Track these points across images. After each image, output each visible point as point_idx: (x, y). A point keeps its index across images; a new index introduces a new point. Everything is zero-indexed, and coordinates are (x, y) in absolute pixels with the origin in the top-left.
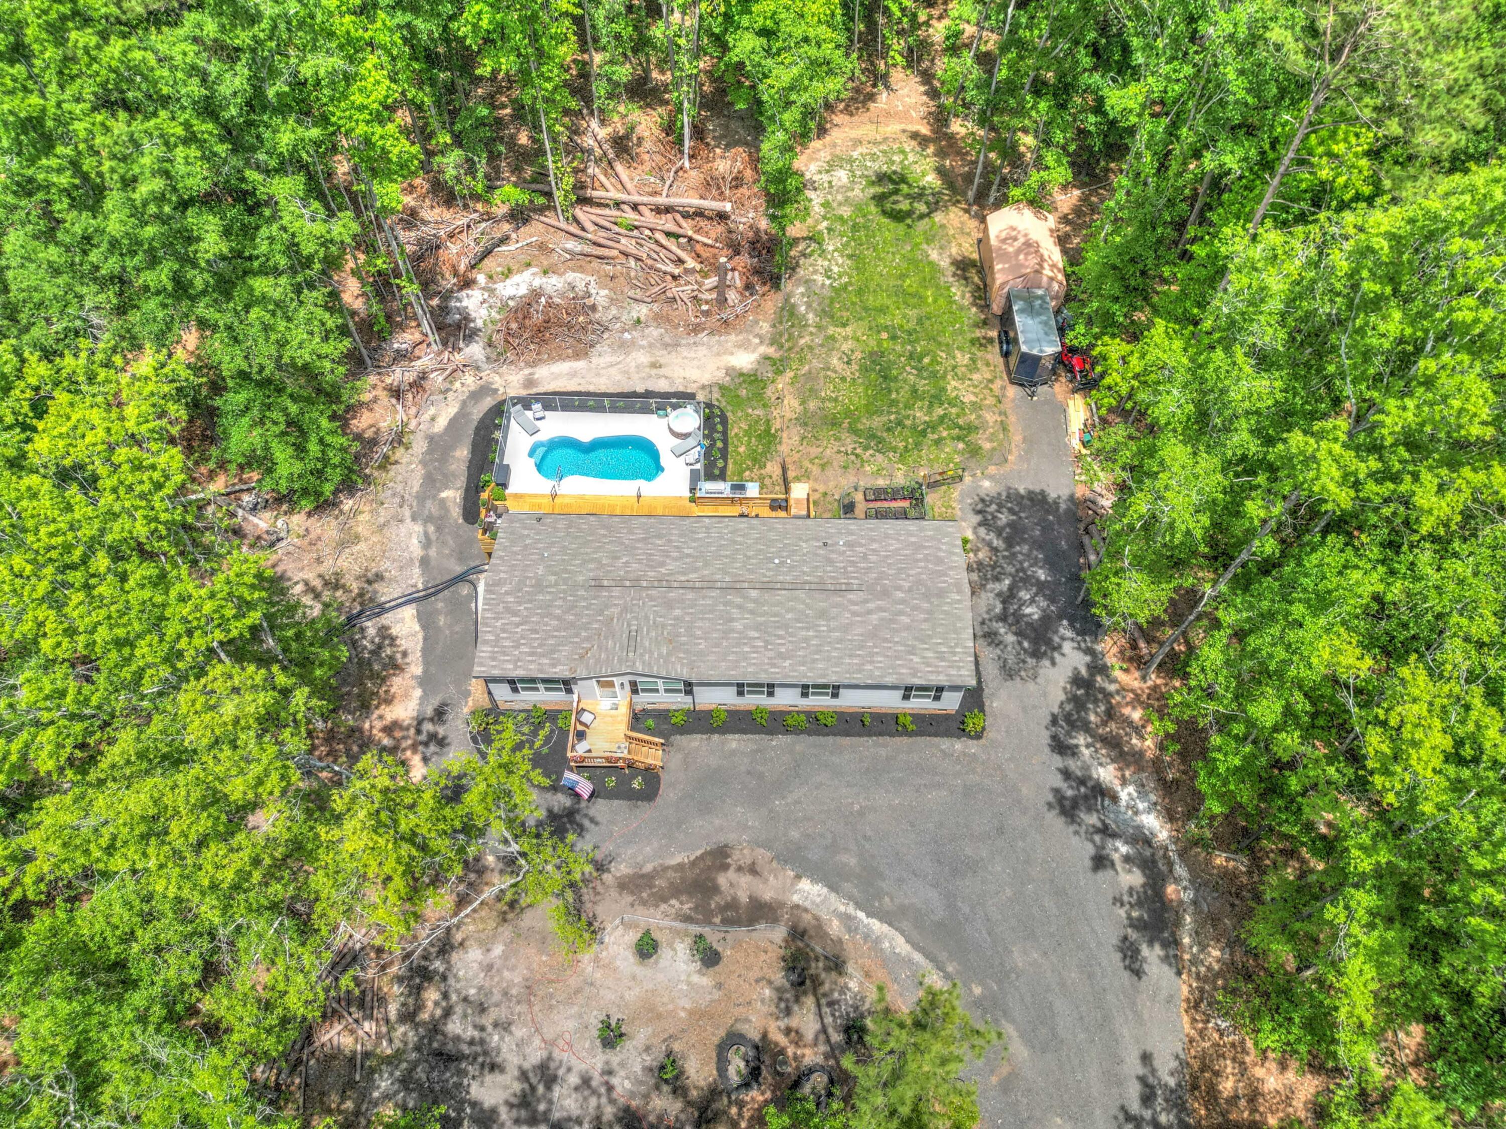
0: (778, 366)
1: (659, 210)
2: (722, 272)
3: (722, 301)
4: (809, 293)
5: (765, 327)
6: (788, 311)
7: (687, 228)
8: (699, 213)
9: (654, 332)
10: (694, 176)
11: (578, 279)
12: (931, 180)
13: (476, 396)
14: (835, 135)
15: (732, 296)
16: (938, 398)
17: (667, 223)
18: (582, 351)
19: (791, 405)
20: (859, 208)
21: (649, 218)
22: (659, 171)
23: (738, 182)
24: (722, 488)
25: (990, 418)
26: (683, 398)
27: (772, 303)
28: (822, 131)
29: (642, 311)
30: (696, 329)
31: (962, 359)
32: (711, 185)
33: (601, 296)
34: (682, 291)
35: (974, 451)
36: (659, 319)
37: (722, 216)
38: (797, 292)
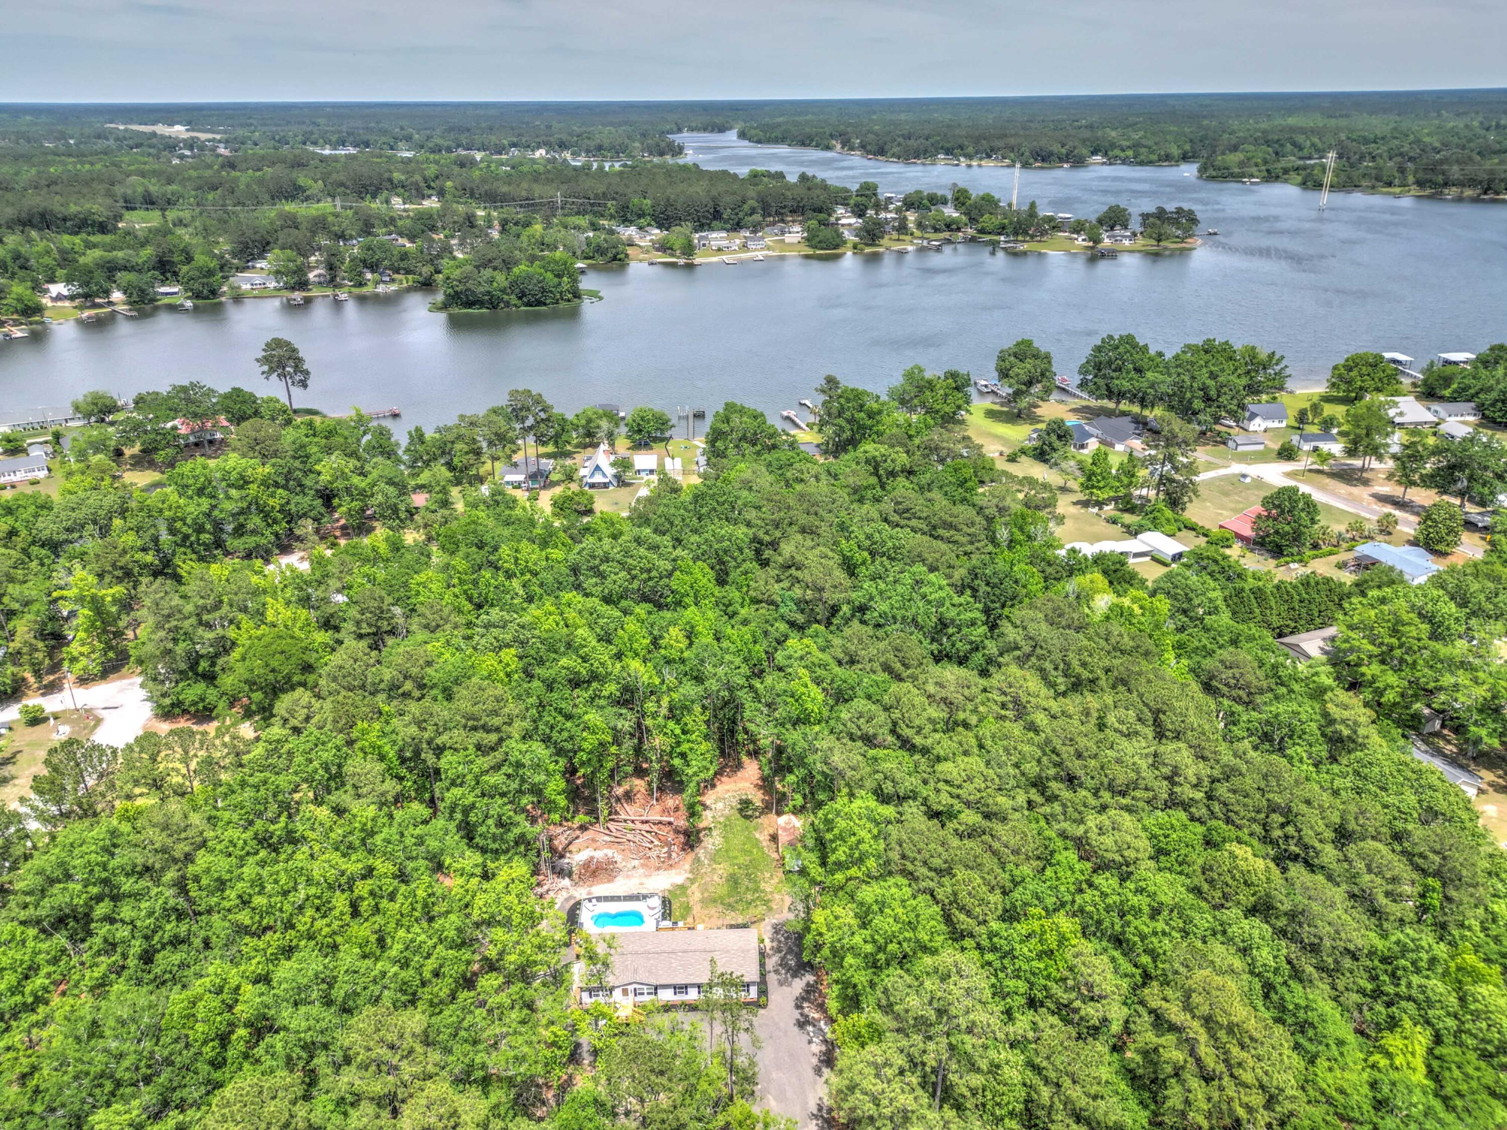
0: (692, 881)
1: (643, 822)
2: (669, 845)
3: (670, 857)
4: (706, 852)
5: (687, 867)
6: (697, 860)
7: (655, 828)
8: (660, 823)
9: (641, 871)
10: (658, 808)
11: (610, 852)
12: (759, 804)
13: (567, 900)
14: (720, 788)
15: (674, 855)
16: (756, 890)
17: (646, 827)
18: (611, 878)
19: (698, 896)
20: (728, 818)
21: (639, 825)
22: (643, 807)
23: (677, 809)
24: (667, 923)
25: (777, 897)
26: (652, 895)
27: (691, 857)
28: (713, 786)
29: (636, 863)
30: (658, 869)
31: (767, 875)
32: (666, 811)
33: (618, 858)
34: (653, 854)
35: (770, 909)
36: (643, 865)
37: (670, 823)
38: (700, 852)
